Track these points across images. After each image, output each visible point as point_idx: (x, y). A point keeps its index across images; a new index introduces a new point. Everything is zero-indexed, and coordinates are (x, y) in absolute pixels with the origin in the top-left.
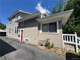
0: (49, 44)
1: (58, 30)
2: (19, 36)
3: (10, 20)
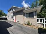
0: (29, 23)
3: (9, 11)
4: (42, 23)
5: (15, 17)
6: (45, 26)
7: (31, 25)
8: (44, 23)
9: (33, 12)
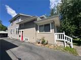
1: (51, 30)
2: (20, 36)
4: (62, 39)
5: (22, 31)
6: (65, 44)
7: (47, 44)
8: (65, 40)
9: (49, 24)
